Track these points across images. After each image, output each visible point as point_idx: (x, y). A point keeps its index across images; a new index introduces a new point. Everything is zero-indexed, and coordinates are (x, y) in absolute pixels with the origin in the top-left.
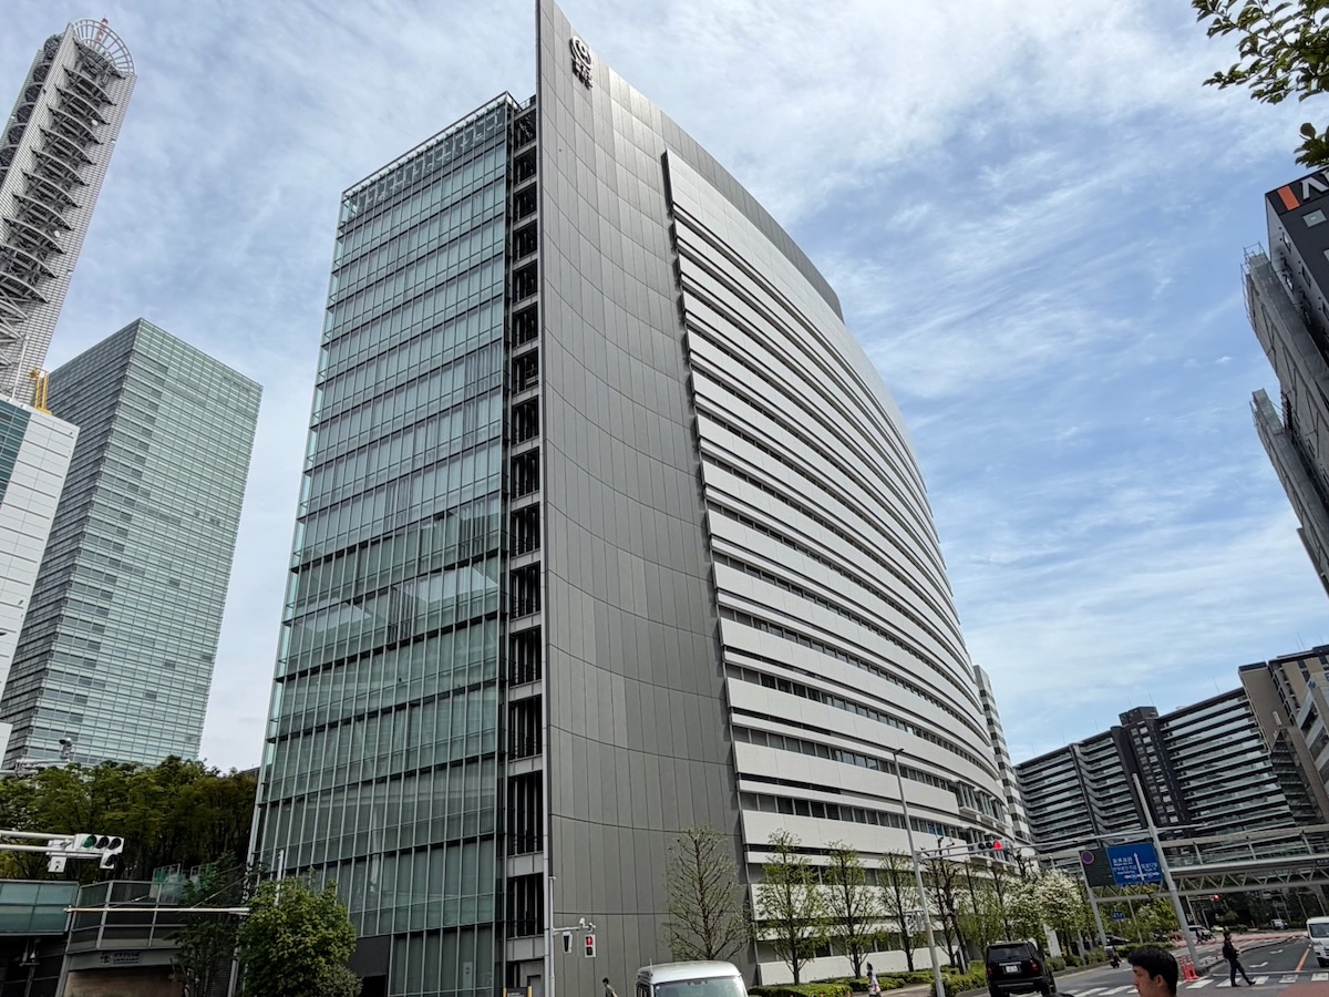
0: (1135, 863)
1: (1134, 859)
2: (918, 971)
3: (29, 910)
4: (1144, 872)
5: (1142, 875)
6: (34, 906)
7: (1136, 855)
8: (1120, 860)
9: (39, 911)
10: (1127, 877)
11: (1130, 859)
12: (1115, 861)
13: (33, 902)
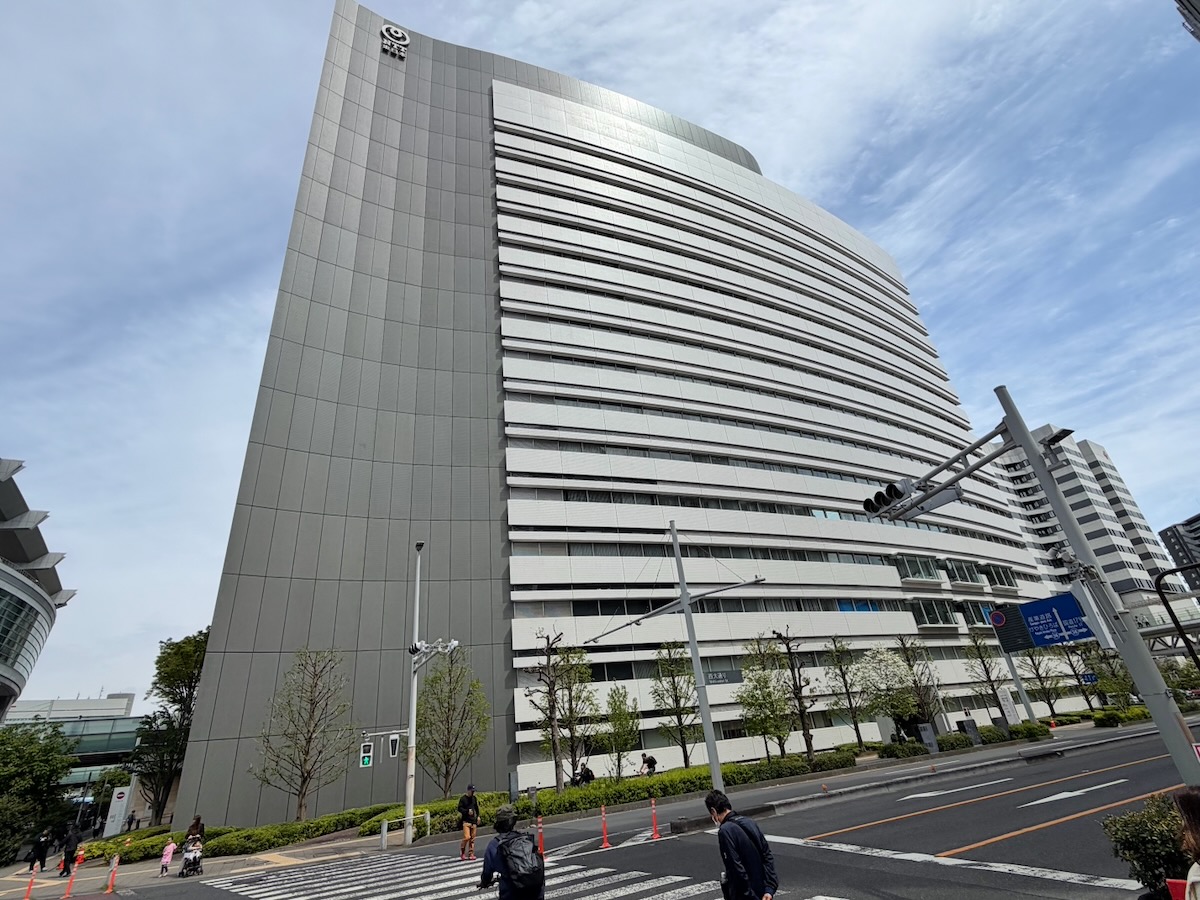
0: (1054, 620)
1: (1052, 614)
2: (817, 751)
3: (107, 737)
4: (1067, 629)
5: (1065, 634)
6: (111, 734)
7: (1054, 610)
8: (1036, 618)
9: (114, 737)
10: (1047, 637)
11: (1048, 615)
12: (1030, 619)
13: (109, 731)
